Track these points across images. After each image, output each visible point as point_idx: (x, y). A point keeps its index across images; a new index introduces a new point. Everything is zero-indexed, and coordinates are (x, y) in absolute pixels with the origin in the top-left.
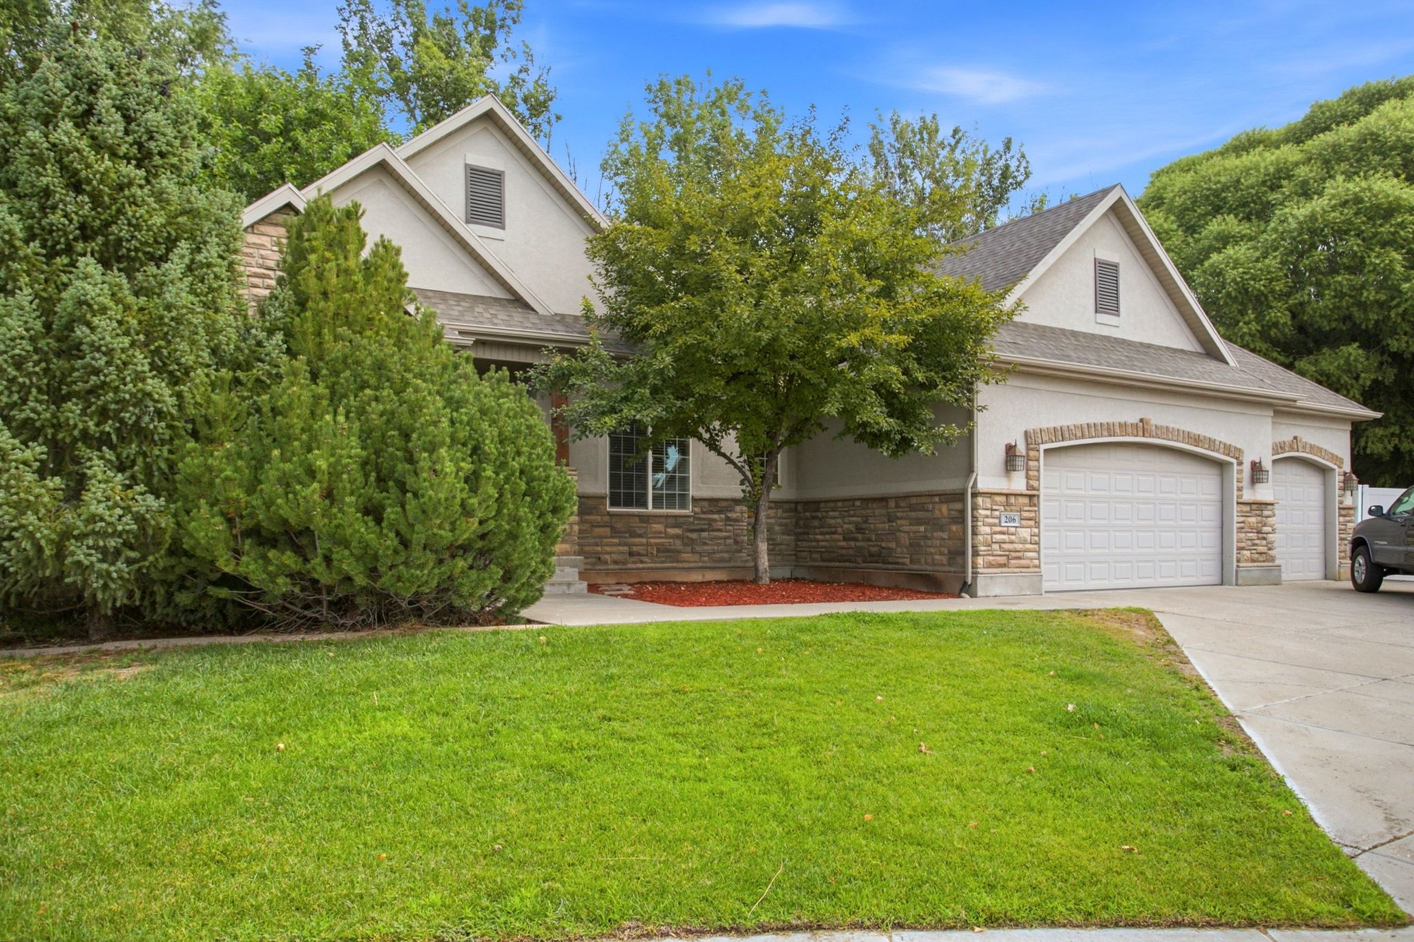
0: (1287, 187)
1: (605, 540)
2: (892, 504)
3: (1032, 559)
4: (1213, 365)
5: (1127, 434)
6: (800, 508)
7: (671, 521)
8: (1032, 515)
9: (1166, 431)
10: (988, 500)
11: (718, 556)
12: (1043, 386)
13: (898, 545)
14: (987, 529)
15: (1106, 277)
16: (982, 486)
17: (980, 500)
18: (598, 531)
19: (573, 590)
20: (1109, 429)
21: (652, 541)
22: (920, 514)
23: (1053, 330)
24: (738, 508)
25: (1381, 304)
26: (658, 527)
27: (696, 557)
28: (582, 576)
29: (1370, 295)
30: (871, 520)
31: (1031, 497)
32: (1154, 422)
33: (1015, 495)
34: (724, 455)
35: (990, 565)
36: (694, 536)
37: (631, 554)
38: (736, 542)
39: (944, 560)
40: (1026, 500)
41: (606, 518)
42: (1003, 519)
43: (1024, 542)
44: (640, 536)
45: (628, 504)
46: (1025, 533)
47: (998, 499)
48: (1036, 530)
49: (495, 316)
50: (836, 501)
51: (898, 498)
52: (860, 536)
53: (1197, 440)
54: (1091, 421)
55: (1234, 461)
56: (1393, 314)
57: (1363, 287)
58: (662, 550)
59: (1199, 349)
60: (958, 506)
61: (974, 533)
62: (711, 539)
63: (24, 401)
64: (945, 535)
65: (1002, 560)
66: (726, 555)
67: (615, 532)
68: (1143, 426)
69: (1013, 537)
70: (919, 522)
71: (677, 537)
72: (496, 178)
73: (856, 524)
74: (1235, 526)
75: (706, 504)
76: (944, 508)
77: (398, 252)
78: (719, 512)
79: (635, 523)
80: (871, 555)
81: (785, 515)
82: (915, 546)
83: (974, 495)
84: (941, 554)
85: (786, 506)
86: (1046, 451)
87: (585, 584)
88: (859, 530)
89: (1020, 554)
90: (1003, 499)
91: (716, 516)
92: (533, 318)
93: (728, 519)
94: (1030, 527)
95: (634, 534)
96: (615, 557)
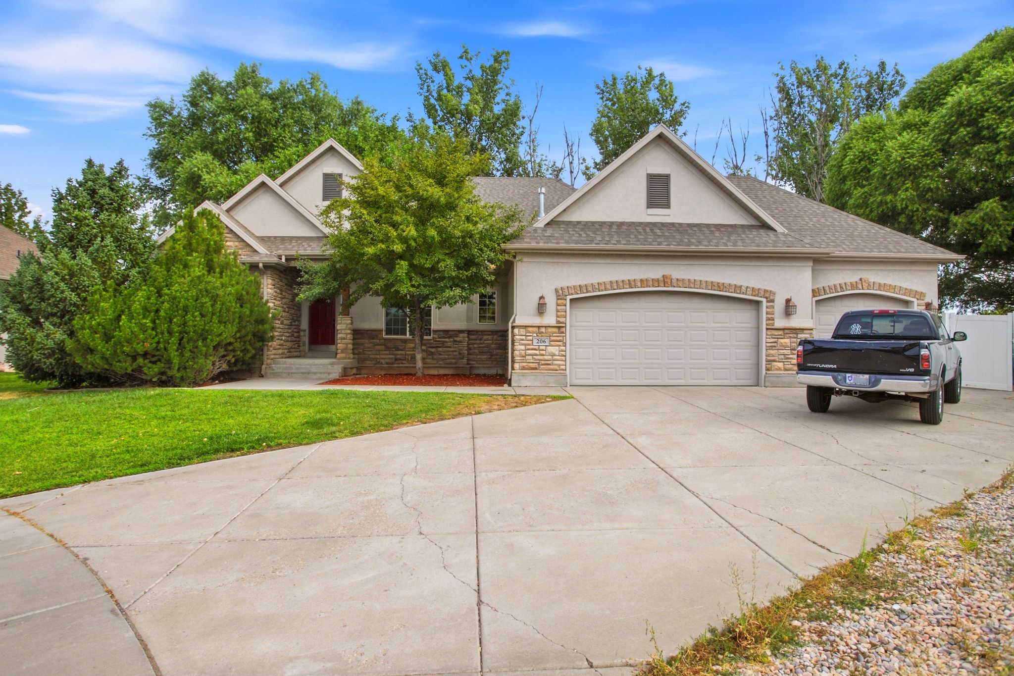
1: (381, 352)
3: (559, 365)
4: (765, 234)
5: (648, 286)
8: (561, 338)
9: (688, 282)
10: (524, 330)
11: (448, 361)
12: (572, 260)
14: (523, 347)
16: (519, 322)
17: (517, 330)
18: (377, 347)
20: (630, 283)
21: (408, 353)
23: (602, 223)
24: (461, 335)
26: (412, 345)
27: (435, 362)
31: (559, 327)
32: (675, 277)
33: (546, 327)
35: (524, 368)
36: (434, 350)
37: (396, 359)
38: (460, 354)
40: (556, 330)
41: (382, 341)
42: (535, 342)
43: (553, 355)
44: (402, 350)
45: (396, 333)
46: (554, 350)
47: (531, 329)
48: (563, 348)
55: (764, 300)
58: (413, 357)
61: (513, 350)
62: (444, 352)
65: (534, 365)
66: (453, 361)
67: (387, 348)
68: (666, 280)
69: (544, 352)
75: (441, 333)
78: (449, 337)
79: (399, 344)
81: (499, 338)
83: (513, 327)
85: (499, 334)
86: (571, 300)
89: (549, 362)
90: (536, 329)
91: (447, 340)
93: (455, 341)
94: (559, 346)
95: (398, 349)
96: (387, 361)
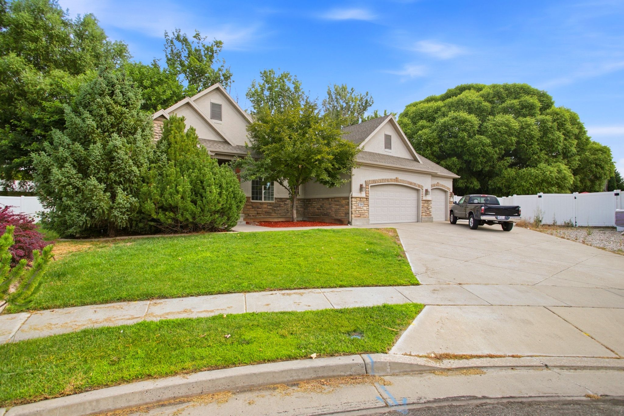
0: (439, 113)
1: (250, 210)
2: (330, 200)
3: (367, 215)
4: (416, 163)
5: (392, 182)
6: (305, 201)
7: (269, 204)
8: (367, 203)
9: (403, 181)
10: (355, 199)
11: (282, 214)
12: (370, 169)
13: (332, 210)
14: (355, 207)
15: (388, 139)
16: (353, 196)
17: (353, 199)
18: (249, 207)
19: (242, 223)
20: (388, 180)
21: (264, 210)
22: (337, 203)
23: (373, 153)
24: (288, 201)
25: (462, 147)
26: (265, 206)
27: (276, 215)
28: (244, 220)
29: (459, 144)
30: (325, 204)
31: (367, 198)
32: (399, 178)
33: (363, 198)
34: (284, 186)
35: (356, 217)
36: (275, 208)
37: (258, 214)
38: (287, 210)
39: (344, 215)
40: (365, 199)
41: (251, 203)
42: (359, 204)
43: (365, 211)
44: (260, 208)
45: (257, 199)
46: (365, 208)
47: (358, 199)
48: (368, 207)
49: (220, 146)
50: (315, 199)
51: (332, 198)
52: (321, 209)
53: (411, 183)
54: (383, 178)
55: (421, 189)
56: (465, 149)
57: (457, 142)
58: (266, 212)
59: (413, 159)
60: (347, 201)
61: (351, 208)
62: (280, 209)
63: (99, 172)
64: (344, 209)
65: (359, 215)
66: (284, 214)
67: (253, 207)
68: (396, 180)
69: (362, 209)
70: (337, 205)
71: (270, 209)
72: (220, 106)
73: (321, 205)
74: (421, 206)
75: (279, 199)
76: (344, 202)
77: (195, 130)
78: (282, 202)
79: (259, 205)
80: (325, 214)
81: (301, 203)
82: (337, 211)
83: (352, 198)
84: (343, 214)
86: (371, 186)
87: (245, 222)
88: (321, 207)
89: (364, 214)
91: (282, 203)
92: (231, 147)
93: (285, 204)
95: (258, 208)
96: (253, 214)
